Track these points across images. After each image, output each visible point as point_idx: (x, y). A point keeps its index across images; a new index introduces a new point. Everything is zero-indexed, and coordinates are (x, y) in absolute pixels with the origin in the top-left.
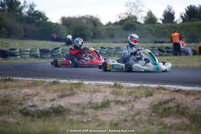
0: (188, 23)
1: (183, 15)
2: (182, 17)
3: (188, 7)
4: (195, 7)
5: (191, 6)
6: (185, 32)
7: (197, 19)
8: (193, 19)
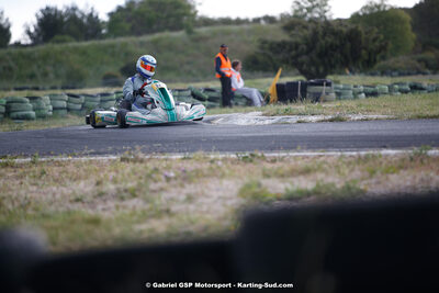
0: (42, 48)
1: (32, 30)
2: (29, 33)
3: (42, 11)
4: (56, 10)
5: (47, 8)
6: (54, 66)
7: (67, 37)
8: (57, 37)
